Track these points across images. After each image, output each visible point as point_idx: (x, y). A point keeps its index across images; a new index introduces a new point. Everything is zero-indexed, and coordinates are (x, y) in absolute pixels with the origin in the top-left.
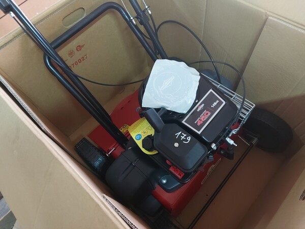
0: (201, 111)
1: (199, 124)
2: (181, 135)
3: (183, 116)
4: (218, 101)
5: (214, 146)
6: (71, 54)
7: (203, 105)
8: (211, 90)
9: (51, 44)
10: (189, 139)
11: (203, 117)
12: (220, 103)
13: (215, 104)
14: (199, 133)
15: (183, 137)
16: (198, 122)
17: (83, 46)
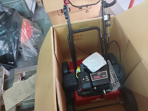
0: (98, 75)
1: (94, 78)
2: (87, 77)
3: (92, 73)
4: (105, 76)
5: (95, 88)
6: (78, 36)
7: (100, 74)
8: (106, 71)
9: (72, 32)
10: (88, 80)
11: (97, 77)
12: (106, 77)
13: (104, 76)
14: (92, 80)
15: (87, 78)
16: (95, 77)
17: (83, 35)
